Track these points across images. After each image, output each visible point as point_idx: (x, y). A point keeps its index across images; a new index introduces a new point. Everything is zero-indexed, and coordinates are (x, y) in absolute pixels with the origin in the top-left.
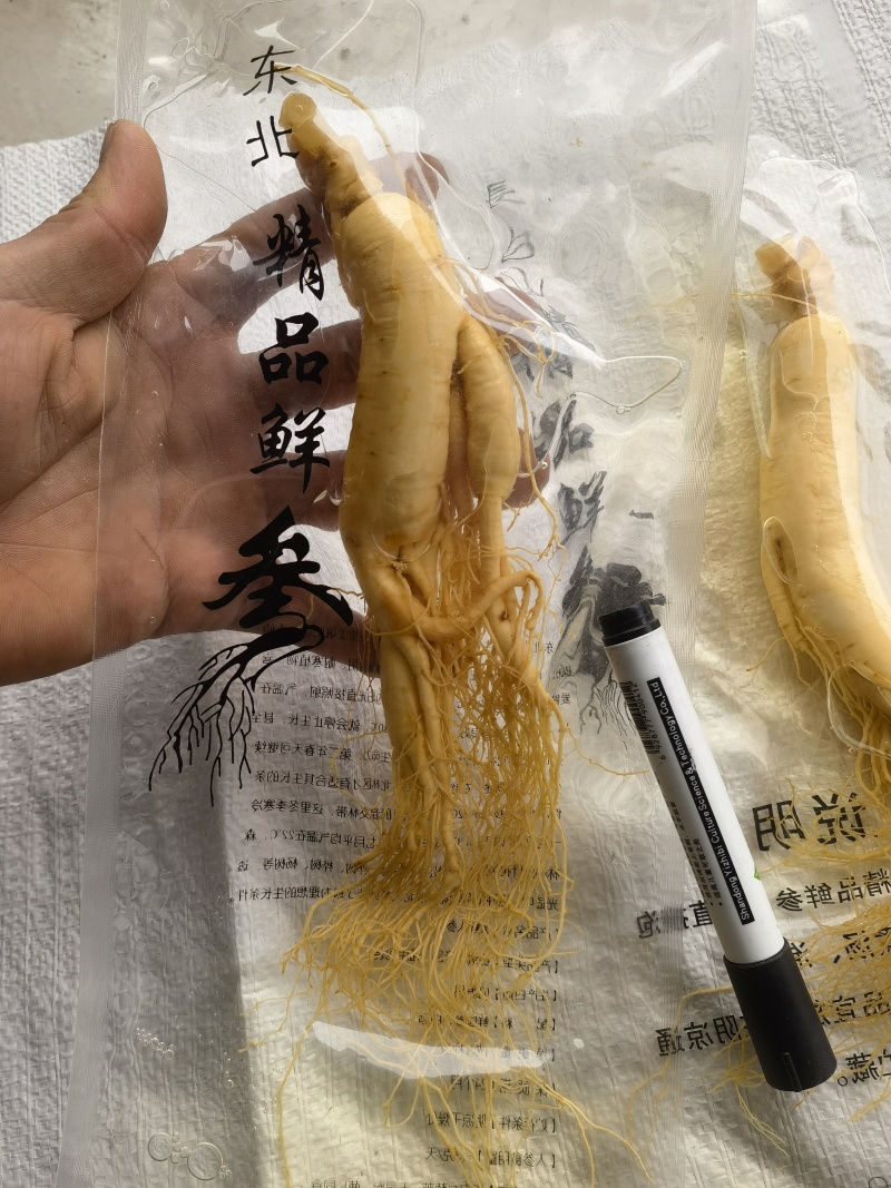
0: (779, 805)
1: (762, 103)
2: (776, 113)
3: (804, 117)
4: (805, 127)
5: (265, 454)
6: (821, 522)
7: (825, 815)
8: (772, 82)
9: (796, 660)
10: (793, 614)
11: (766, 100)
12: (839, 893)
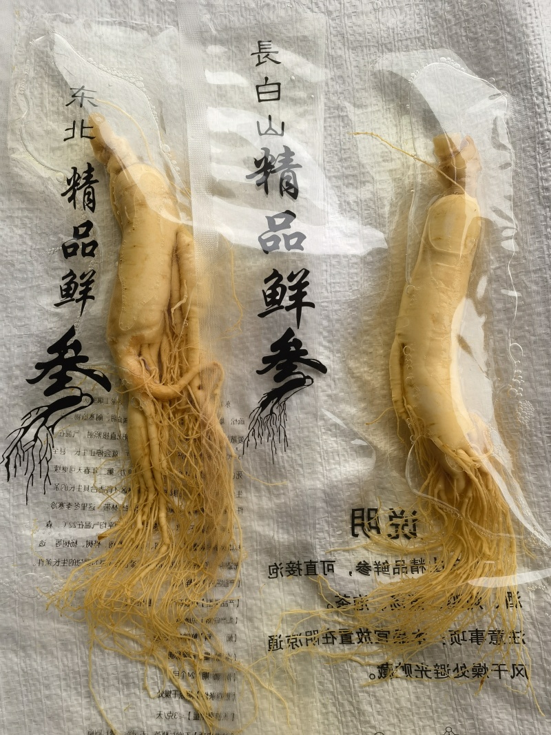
0: (370, 510)
6: (432, 340)
7: (396, 521)
9: (398, 423)
10: (402, 395)
12: (394, 569)
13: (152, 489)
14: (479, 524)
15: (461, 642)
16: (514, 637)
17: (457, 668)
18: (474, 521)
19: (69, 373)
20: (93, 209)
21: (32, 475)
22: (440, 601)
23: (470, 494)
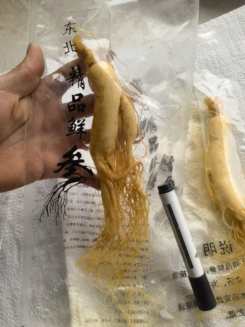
0: (210, 244)
1: (205, 61)
2: (209, 64)
3: (216, 65)
4: (216, 67)
5: (69, 131)
6: (221, 170)
7: (222, 247)
8: (208, 56)
9: (214, 205)
10: (214, 194)
11: (206, 60)
12: (226, 267)
21: (58, 212)
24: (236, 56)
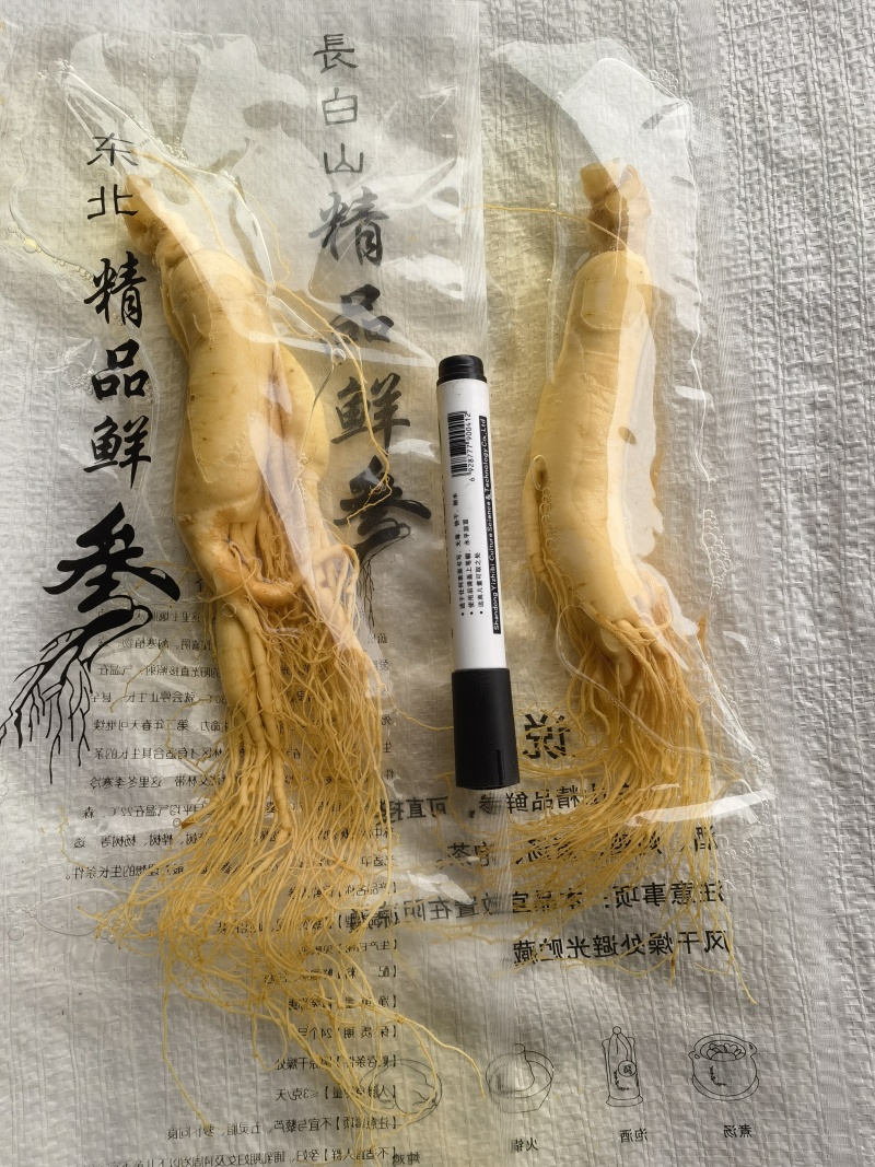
3: (657, 30)
7: (535, 732)
9: (535, 588)
10: (541, 545)
12: (533, 802)
13: (262, 744)
14: (655, 730)
15: (632, 903)
16: (708, 892)
17: (627, 941)
18: (650, 725)
19: (116, 575)
20: (137, 323)
21: (58, 736)
22: (600, 844)
23: (640, 687)
24: (738, 10)
